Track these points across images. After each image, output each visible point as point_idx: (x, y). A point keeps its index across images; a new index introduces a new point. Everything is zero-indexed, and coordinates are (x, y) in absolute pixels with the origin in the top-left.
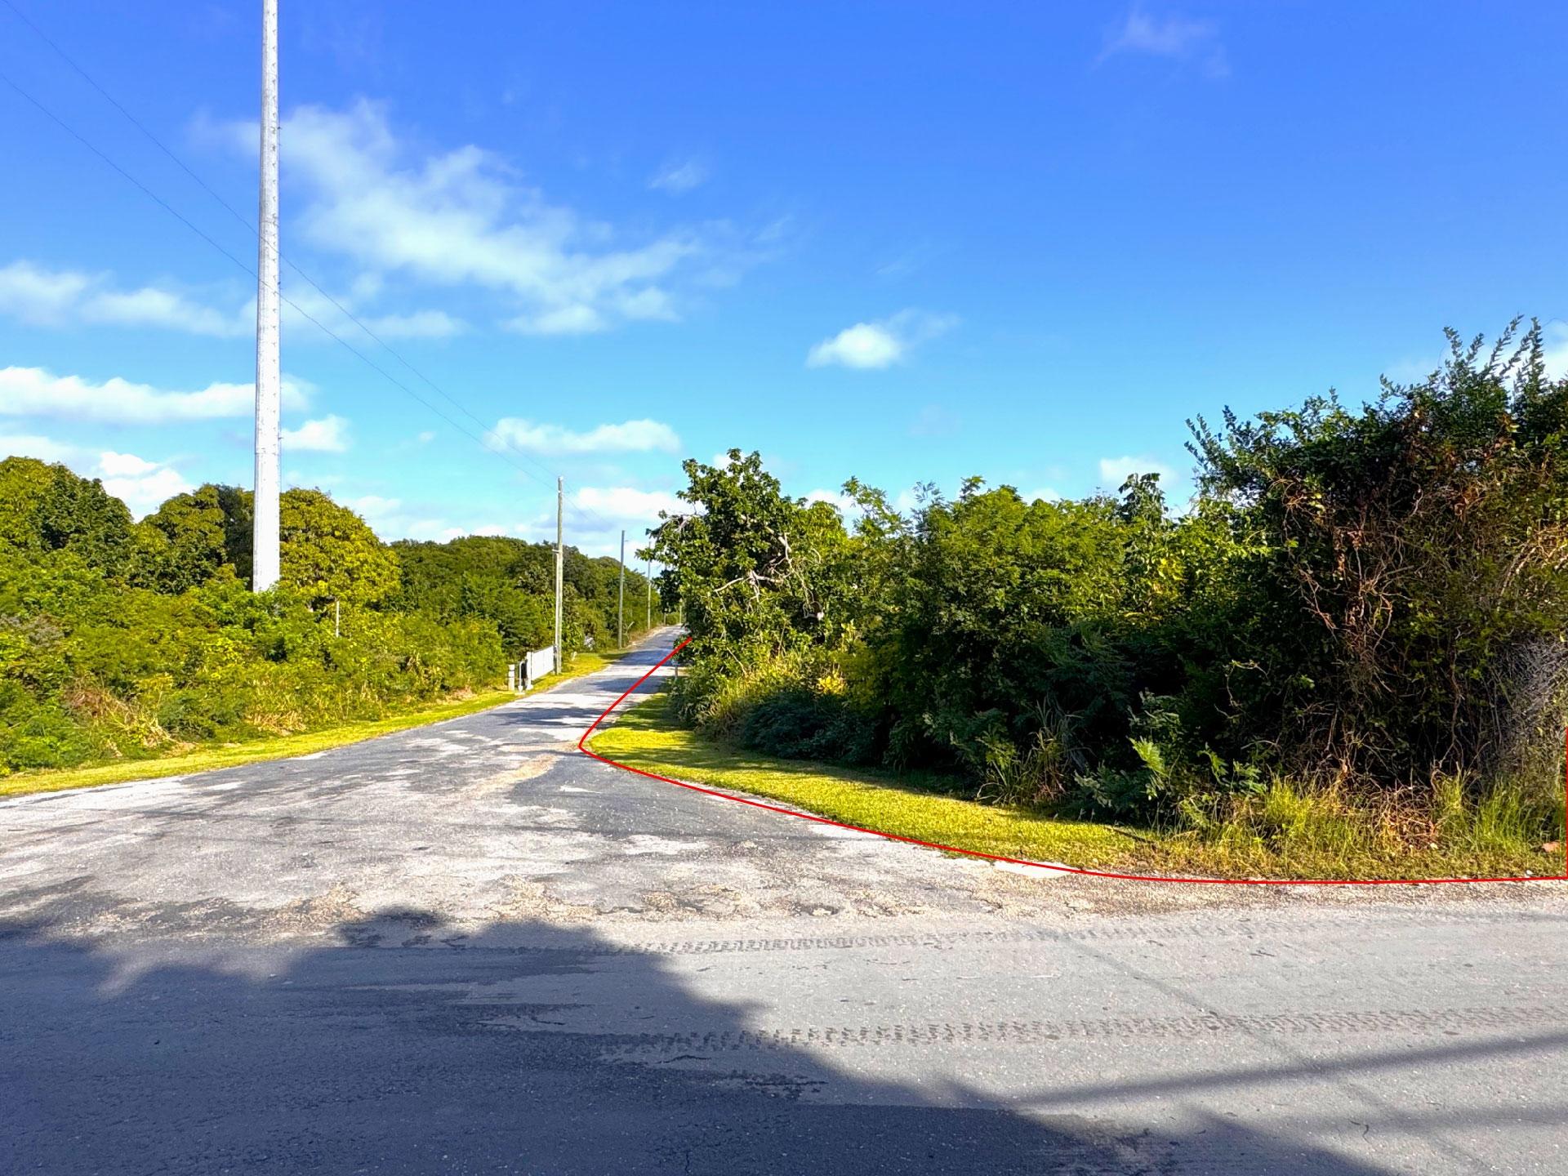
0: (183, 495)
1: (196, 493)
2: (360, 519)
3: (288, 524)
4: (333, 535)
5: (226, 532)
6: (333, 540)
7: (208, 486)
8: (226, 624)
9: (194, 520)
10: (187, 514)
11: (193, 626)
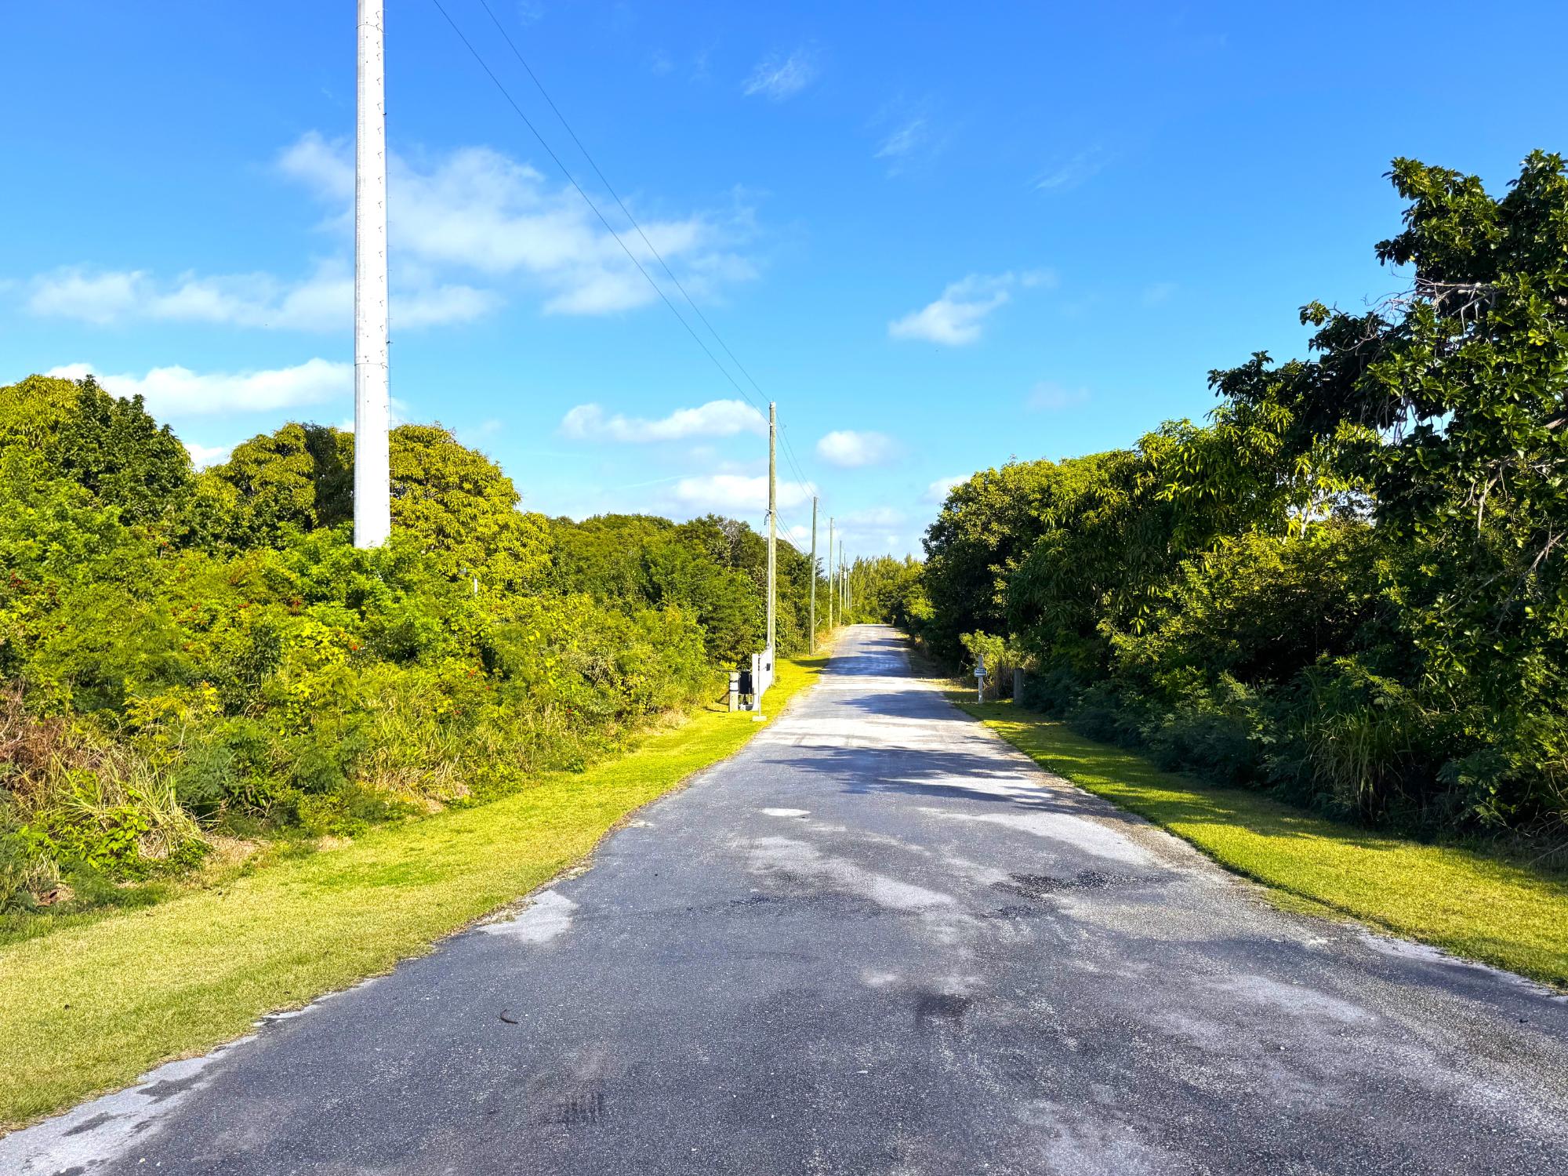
0: (260, 438)
1: (279, 434)
2: (495, 467)
3: (400, 472)
4: (461, 488)
5: (316, 487)
6: (462, 495)
7: (292, 426)
8: (319, 599)
9: (274, 469)
10: (264, 462)
11: (266, 602)
